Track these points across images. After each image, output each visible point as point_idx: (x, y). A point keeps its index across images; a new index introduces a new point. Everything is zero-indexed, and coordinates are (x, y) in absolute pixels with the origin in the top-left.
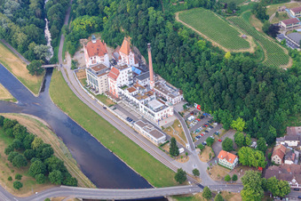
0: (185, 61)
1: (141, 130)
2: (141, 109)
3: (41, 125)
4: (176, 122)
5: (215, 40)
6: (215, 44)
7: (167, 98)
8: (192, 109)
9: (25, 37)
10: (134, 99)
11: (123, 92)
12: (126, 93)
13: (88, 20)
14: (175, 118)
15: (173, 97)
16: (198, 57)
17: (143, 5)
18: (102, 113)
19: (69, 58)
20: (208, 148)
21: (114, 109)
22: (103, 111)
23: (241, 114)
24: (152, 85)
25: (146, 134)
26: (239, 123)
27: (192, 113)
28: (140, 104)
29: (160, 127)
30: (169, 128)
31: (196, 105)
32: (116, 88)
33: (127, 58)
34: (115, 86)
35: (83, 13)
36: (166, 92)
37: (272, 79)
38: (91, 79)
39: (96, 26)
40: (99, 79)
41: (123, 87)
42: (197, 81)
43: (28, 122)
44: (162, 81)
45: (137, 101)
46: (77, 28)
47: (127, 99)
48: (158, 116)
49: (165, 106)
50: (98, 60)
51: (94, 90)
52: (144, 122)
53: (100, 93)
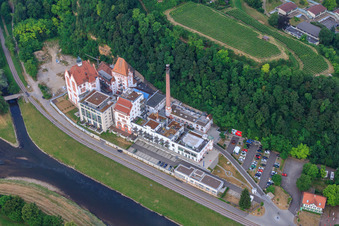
0: (209, 78)
1: (187, 179)
2: (171, 148)
4: (221, 158)
5: (236, 47)
6: (237, 52)
7: (194, 126)
8: (231, 137)
10: (160, 137)
11: (139, 127)
12: (148, 130)
13: (37, 26)
14: (217, 153)
15: (204, 125)
18: (119, 159)
19: (34, 85)
20: (278, 189)
21: (135, 152)
22: (119, 155)
23: (302, 138)
24: (168, 112)
25: (195, 183)
26: (303, 151)
27: (234, 142)
28: (171, 143)
29: (206, 168)
30: (216, 168)
31: (234, 131)
32: (128, 122)
33: (123, 79)
34: (126, 121)
35: (25, 16)
36: (190, 118)
38: (89, 115)
39: (48, 32)
40: (102, 115)
41: (137, 121)
42: (232, 103)
43: (27, 190)
44: (177, 104)
45: (165, 139)
47: (148, 136)
48: (199, 156)
49: (206, 142)
50: (89, 87)
51: (94, 126)
52: (187, 168)
53: (104, 129)
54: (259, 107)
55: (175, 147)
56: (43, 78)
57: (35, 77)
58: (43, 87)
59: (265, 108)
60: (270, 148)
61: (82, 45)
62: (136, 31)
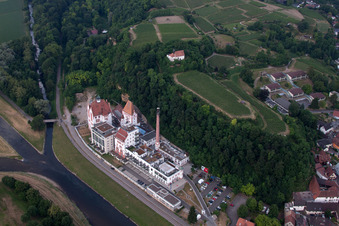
0: (191, 125)
1: (155, 195)
2: (150, 172)
3: (52, 186)
4: (187, 185)
5: (217, 105)
6: (218, 108)
7: (174, 159)
8: (199, 172)
9: (24, 91)
10: (144, 162)
11: (131, 153)
12: (135, 155)
13: (83, 75)
14: (185, 181)
15: (180, 159)
16: (204, 122)
17: (142, 65)
18: (110, 174)
19: (68, 115)
20: (223, 214)
21: (123, 171)
22: (111, 171)
23: (251, 179)
24: (157, 147)
25: (160, 198)
26: (250, 189)
27: (201, 176)
28: (151, 167)
29: (172, 190)
30: (181, 192)
31: (203, 168)
32: (123, 149)
33: (129, 118)
34: (122, 147)
35: (77, 68)
36: (172, 153)
37: (279, 148)
38: (97, 139)
39: (91, 80)
40: (105, 140)
41: (131, 148)
42: (204, 145)
44: (166, 142)
45: (147, 164)
46: (72, 82)
47: (136, 161)
48: (169, 180)
49: (176, 171)
50: (102, 119)
51: (100, 149)
52: (157, 187)
53: (106, 152)
54: (222, 150)
55: (152, 172)
56: (77, 111)
57: (71, 110)
58: (73, 118)
59: (226, 151)
60: (227, 185)
61: (110, 93)
62: (148, 85)
